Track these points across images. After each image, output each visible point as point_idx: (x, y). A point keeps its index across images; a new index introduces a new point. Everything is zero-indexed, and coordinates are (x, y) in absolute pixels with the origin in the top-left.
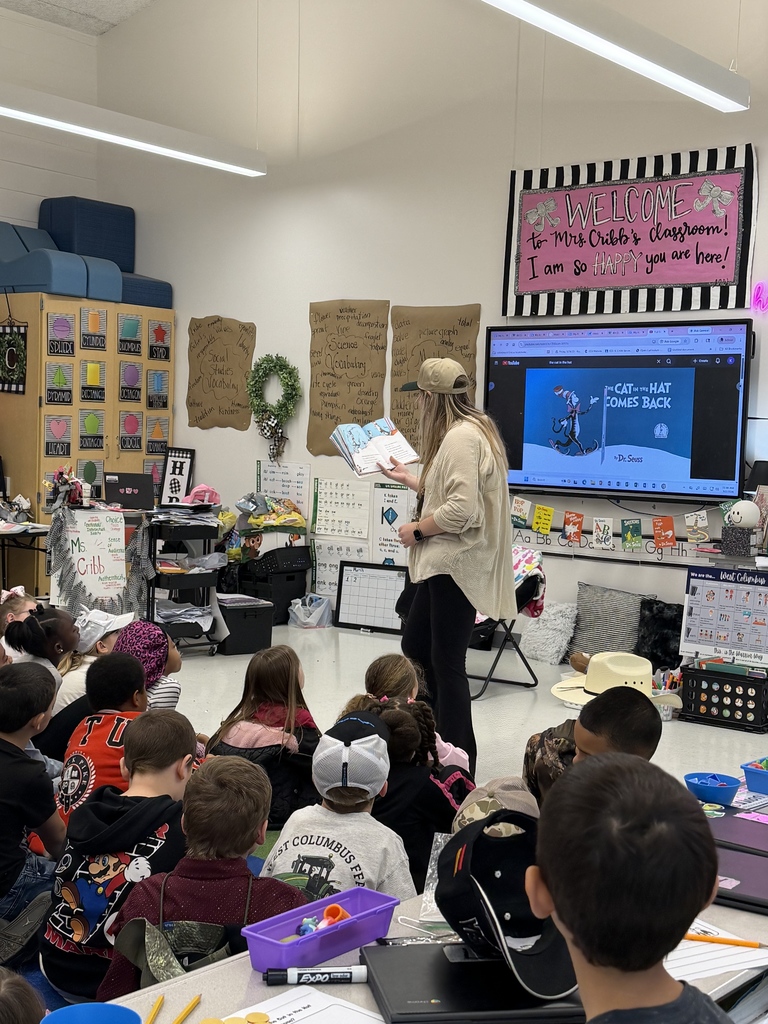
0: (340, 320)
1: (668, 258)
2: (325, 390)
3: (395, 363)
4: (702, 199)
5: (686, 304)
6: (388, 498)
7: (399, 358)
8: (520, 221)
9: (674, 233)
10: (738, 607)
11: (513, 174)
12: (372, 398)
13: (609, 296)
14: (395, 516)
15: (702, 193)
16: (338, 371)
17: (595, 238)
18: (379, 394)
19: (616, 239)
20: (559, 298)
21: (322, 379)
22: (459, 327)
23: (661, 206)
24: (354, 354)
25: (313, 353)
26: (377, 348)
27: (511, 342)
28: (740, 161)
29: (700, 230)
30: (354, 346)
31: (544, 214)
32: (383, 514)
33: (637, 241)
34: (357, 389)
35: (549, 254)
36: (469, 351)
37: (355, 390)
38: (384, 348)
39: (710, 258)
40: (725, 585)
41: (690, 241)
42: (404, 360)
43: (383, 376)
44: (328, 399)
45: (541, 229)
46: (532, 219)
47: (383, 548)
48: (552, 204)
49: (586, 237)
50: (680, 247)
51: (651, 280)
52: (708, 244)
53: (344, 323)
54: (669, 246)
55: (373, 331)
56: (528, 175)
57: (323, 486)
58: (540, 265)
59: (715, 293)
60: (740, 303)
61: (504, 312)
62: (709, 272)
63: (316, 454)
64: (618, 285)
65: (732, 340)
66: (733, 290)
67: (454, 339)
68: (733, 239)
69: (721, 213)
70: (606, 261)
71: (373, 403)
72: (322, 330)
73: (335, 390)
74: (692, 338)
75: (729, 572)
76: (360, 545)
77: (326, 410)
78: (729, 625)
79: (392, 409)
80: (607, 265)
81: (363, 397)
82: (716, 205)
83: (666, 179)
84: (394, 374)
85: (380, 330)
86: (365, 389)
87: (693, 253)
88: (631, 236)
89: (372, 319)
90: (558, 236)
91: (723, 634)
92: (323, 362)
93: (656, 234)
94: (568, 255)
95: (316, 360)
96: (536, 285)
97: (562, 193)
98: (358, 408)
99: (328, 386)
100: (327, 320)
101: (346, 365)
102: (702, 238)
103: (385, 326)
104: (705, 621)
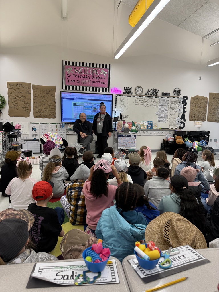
0: (17, 87)
1: (96, 82)
2: (14, 102)
3: (34, 97)
4: (102, 72)
5: (99, 91)
6: (34, 126)
7: (35, 96)
8: (65, 71)
9: (97, 78)
10: (126, 140)
11: (63, 61)
12: (28, 104)
13: (85, 88)
14: (36, 129)
15: (101, 71)
16: (17, 98)
17: (81, 77)
18: (30, 103)
19: (85, 77)
20: (74, 87)
21: (12, 100)
22: (51, 90)
23: (94, 72)
24: (21, 95)
25: (8, 93)
26: (29, 93)
27: (66, 94)
28: (108, 67)
29: (102, 78)
30: (22, 92)
31: (70, 70)
32: (33, 129)
33: (90, 78)
34: (24, 102)
35: (72, 78)
36: (53, 96)
37: (23, 102)
38: (31, 93)
39: (103, 83)
40: (124, 137)
41: (100, 80)
42: (37, 96)
43: (31, 99)
44: (14, 104)
45: (69, 73)
46: (68, 71)
47: (33, 136)
48: (72, 68)
49: (79, 76)
50: (98, 81)
51: (93, 86)
52: (103, 81)
53: (18, 87)
54: (96, 80)
55: (27, 90)
56: (66, 62)
57: (14, 124)
58: (70, 80)
59: (104, 89)
60: (109, 91)
61: (63, 88)
62: (103, 85)
63: (11, 116)
64: (86, 86)
65: (110, 98)
66: (107, 89)
67: (49, 93)
68: (107, 80)
69: (105, 76)
70: (83, 81)
71: (28, 105)
72: (11, 88)
73: (17, 102)
74: (102, 97)
75: (124, 135)
76: (26, 136)
77: (14, 106)
78: (125, 143)
79: (34, 106)
80: (84, 82)
81: (25, 104)
82: (104, 74)
83: (94, 68)
84: (33, 99)
85: (29, 90)
86: (26, 102)
87: (100, 82)
88: (88, 77)
89: (27, 87)
90: (73, 75)
91: (124, 145)
92: (12, 96)
93: (93, 77)
94: (76, 79)
95: (10, 95)
96: (69, 84)
97: (73, 67)
98: (24, 106)
99: (14, 101)
100: (13, 86)
101: (19, 97)
102: (102, 79)
103: (30, 89)
104: (121, 143)
